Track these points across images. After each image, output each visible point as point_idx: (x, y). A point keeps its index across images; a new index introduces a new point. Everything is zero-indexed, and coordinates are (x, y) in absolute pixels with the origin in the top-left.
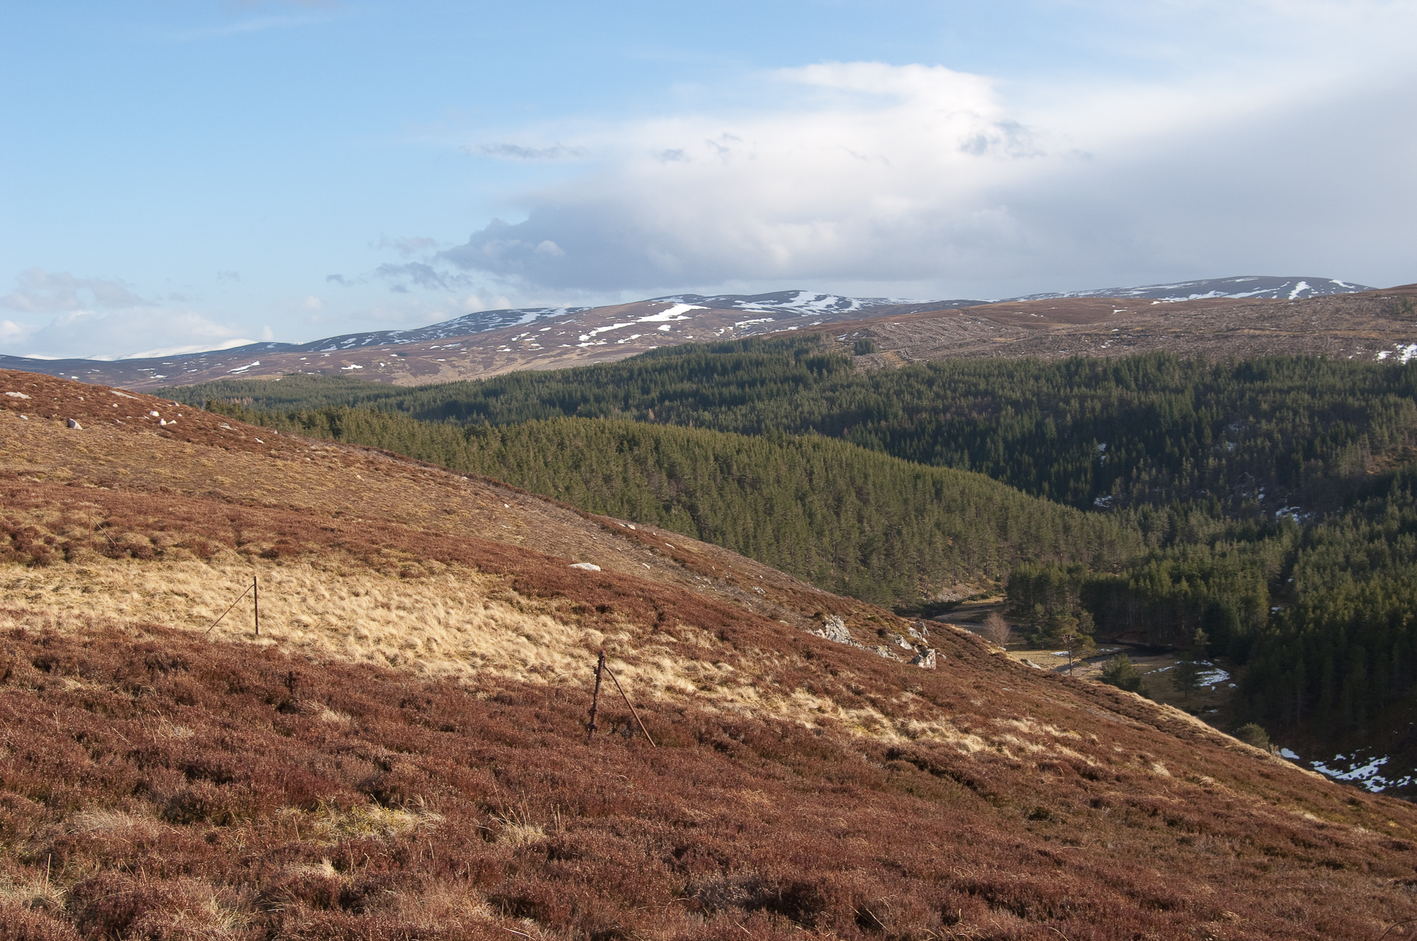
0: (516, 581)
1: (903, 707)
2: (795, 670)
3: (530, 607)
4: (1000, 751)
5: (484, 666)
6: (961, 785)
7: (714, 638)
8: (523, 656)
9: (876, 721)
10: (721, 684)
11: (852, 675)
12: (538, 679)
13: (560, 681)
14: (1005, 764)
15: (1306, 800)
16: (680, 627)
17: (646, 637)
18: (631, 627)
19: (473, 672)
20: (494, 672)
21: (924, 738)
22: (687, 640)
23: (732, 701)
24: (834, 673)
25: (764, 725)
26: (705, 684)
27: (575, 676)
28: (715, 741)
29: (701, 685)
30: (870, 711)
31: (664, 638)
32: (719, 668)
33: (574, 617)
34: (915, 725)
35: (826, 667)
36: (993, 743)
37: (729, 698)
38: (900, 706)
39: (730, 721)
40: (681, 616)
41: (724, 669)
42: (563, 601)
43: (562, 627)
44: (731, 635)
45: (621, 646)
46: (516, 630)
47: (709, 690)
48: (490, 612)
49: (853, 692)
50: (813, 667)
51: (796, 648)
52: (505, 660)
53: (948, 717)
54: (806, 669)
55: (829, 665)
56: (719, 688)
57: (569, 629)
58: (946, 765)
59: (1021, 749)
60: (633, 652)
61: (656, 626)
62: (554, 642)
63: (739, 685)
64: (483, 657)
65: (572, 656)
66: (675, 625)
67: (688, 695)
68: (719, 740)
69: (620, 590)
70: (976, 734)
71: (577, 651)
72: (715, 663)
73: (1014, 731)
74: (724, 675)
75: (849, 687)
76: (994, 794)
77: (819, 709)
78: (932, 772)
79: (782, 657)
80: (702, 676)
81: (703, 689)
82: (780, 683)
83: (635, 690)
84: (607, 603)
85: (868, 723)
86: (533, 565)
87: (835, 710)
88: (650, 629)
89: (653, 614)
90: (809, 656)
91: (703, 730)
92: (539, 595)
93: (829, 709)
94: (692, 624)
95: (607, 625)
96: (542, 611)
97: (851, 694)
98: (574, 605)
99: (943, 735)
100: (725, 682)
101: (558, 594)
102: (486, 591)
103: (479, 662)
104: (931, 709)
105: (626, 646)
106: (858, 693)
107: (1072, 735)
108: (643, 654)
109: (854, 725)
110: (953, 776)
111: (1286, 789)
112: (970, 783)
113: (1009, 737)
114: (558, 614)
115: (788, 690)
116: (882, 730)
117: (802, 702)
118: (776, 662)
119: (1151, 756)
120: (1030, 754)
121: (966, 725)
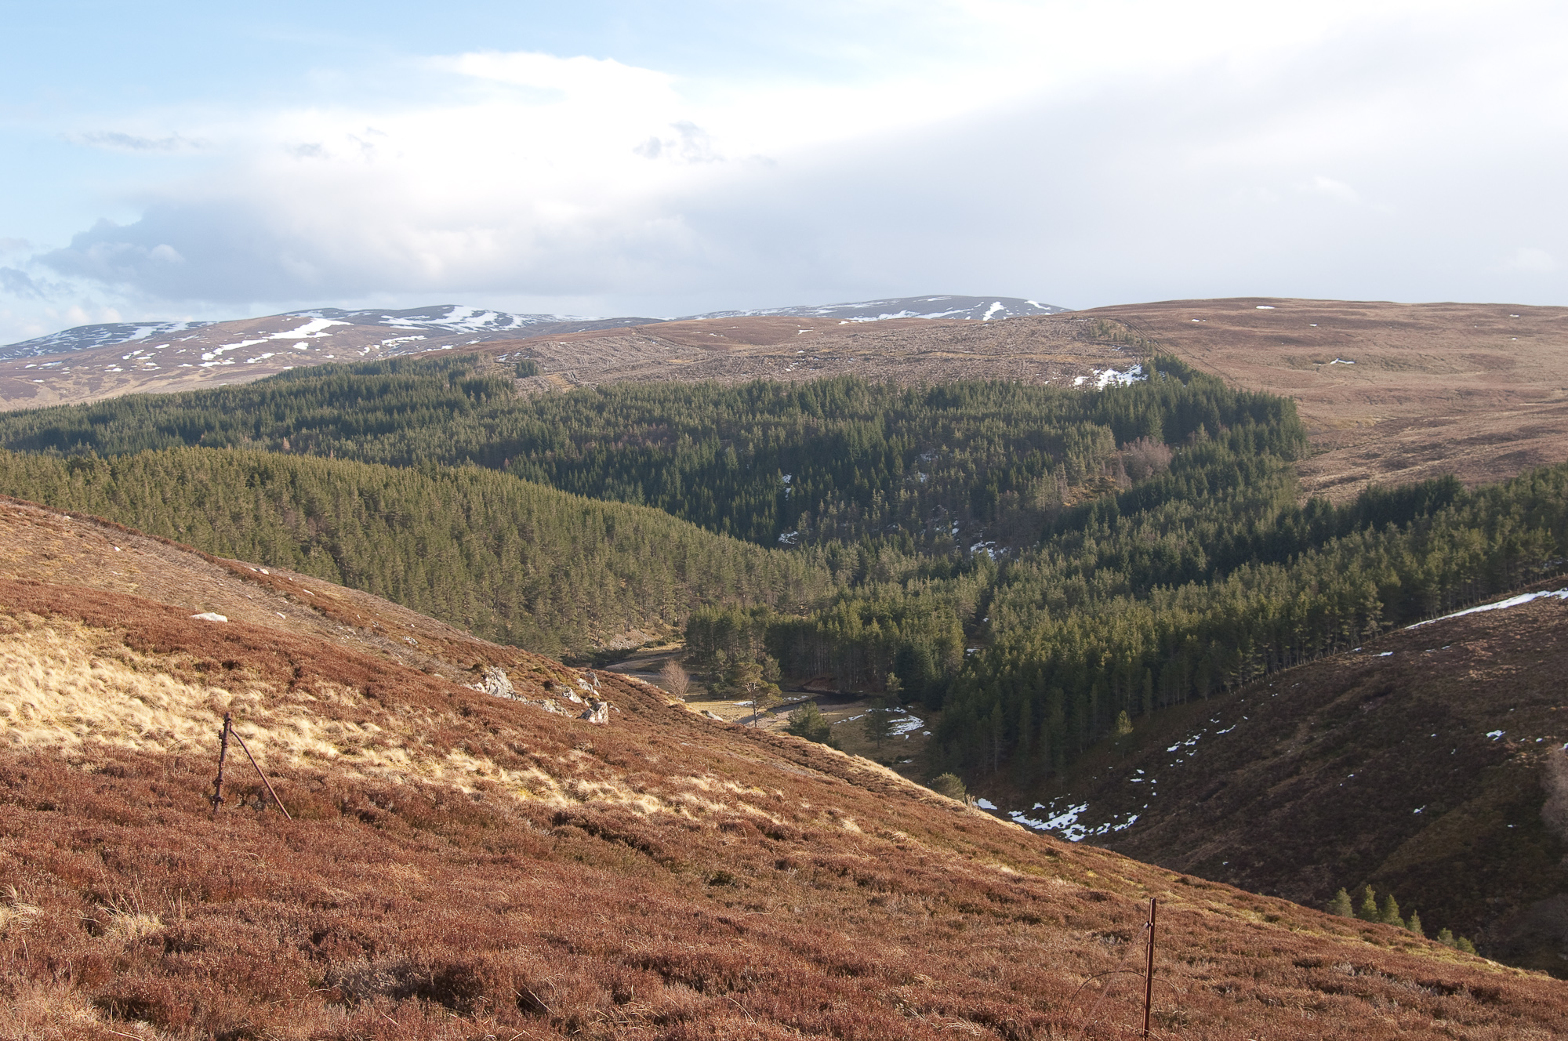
0: (128, 635)
1: (571, 766)
2: (451, 728)
3: (145, 665)
4: (678, 811)
5: (90, 734)
6: (636, 850)
7: (359, 695)
8: (136, 721)
9: (541, 783)
10: (367, 747)
11: (514, 733)
12: (155, 747)
13: (181, 748)
14: (684, 825)
15: (1003, 853)
16: (319, 683)
17: (281, 696)
18: (263, 685)
19: (78, 741)
20: (103, 741)
21: (595, 800)
22: (328, 698)
23: (379, 765)
24: (495, 731)
25: (415, 790)
26: (349, 747)
27: (198, 742)
28: (360, 811)
29: (344, 748)
30: (535, 772)
31: (302, 696)
32: (364, 728)
33: (197, 674)
34: (584, 786)
35: (485, 724)
36: (670, 804)
37: (377, 762)
38: (568, 766)
39: (377, 788)
40: (320, 671)
41: (370, 730)
42: (184, 657)
43: (182, 687)
44: (378, 692)
45: (252, 706)
46: (128, 691)
47: (354, 753)
48: (97, 671)
49: (516, 751)
50: (471, 726)
51: (452, 704)
52: (116, 726)
53: (621, 776)
54: (463, 727)
55: (489, 723)
56: (365, 751)
57: (191, 689)
58: (619, 829)
59: (701, 809)
60: (266, 713)
61: (292, 683)
62: (174, 704)
63: (388, 747)
64: (89, 724)
65: (195, 719)
66: (314, 681)
67: (329, 760)
68: (364, 809)
69: (250, 643)
70: (652, 794)
71: (200, 714)
72: (359, 723)
73: (693, 789)
74: (371, 736)
75: (511, 746)
76: (671, 859)
77: (478, 772)
78: (603, 837)
79: (436, 714)
80: (345, 738)
81: (346, 752)
82: (434, 743)
83: (269, 757)
84: (235, 658)
85: (533, 785)
86: (149, 617)
87: (495, 772)
88: (285, 687)
89: (289, 670)
90: (466, 713)
91: (346, 799)
92: (155, 651)
93: (489, 772)
94: (334, 680)
95: (236, 683)
96: (159, 668)
97: (513, 754)
98: (197, 661)
99: (616, 797)
100: (371, 744)
101: (178, 649)
102: (93, 647)
103: (85, 729)
104: (602, 768)
105: (257, 707)
106: (521, 752)
107: (756, 791)
108: (277, 715)
109: (517, 788)
110: (626, 841)
111: (982, 842)
112: (645, 848)
113: (688, 796)
114: (178, 671)
115: (443, 751)
116: (548, 792)
117: (458, 764)
118: (430, 720)
119: (840, 811)
120: (710, 814)
121: (641, 784)
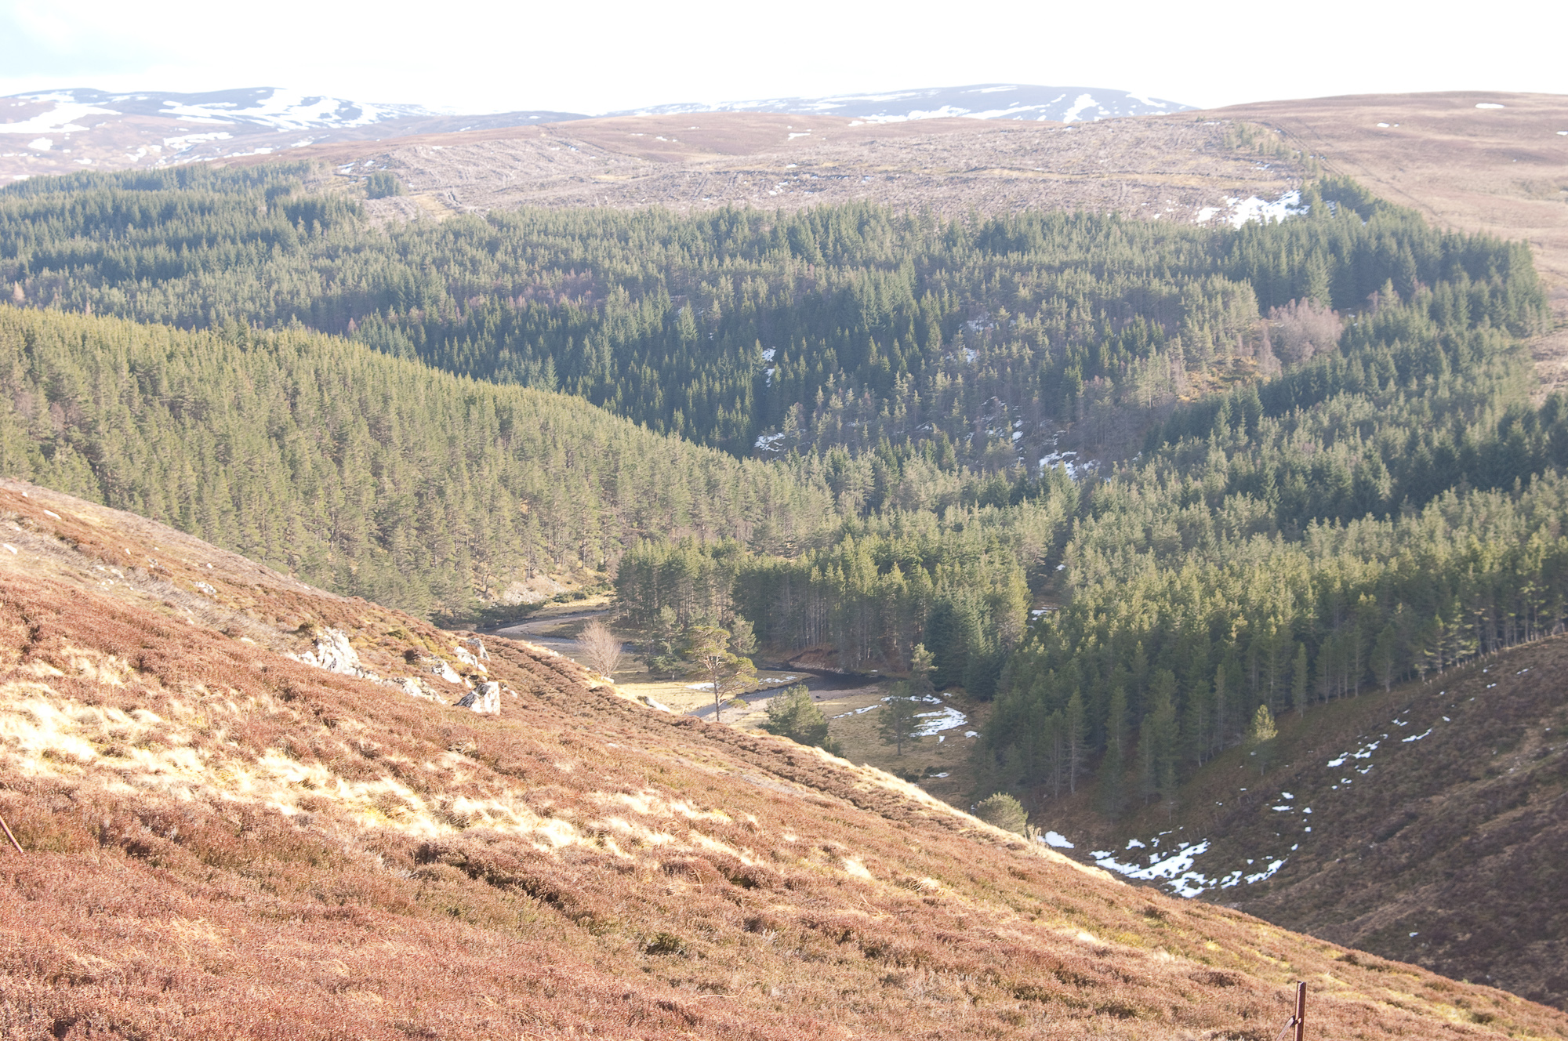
1: (443, 776)
2: (265, 719)
4: (601, 844)
6: (537, 901)
7: (128, 669)
9: (398, 802)
10: (138, 745)
11: (360, 726)
14: (609, 865)
15: (1081, 912)
16: (68, 650)
17: (9, 668)
21: (477, 827)
22: (80, 672)
23: (156, 772)
24: (330, 723)
25: (211, 810)
26: (112, 746)
28: (127, 840)
29: (104, 747)
30: (389, 784)
31: (41, 669)
32: (135, 717)
34: (462, 806)
35: (317, 713)
36: (590, 832)
37: (153, 769)
38: (439, 776)
39: (153, 807)
40: (69, 631)
41: (143, 719)
44: (156, 663)
47: (119, 755)
49: (362, 753)
50: (296, 715)
51: (267, 682)
53: (519, 792)
54: (283, 717)
55: (322, 710)
56: (135, 751)
58: (514, 868)
59: (635, 841)
61: (26, 650)
63: (170, 746)
66: (59, 647)
67: (81, 764)
68: (134, 838)
70: (563, 817)
72: (128, 710)
73: (623, 811)
74: (145, 729)
75: (354, 745)
76: (591, 915)
77: (306, 783)
78: (490, 881)
79: (243, 698)
80: (106, 732)
81: (108, 753)
82: (240, 740)
85: (387, 805)
87: (331, 784)
88: (16, 655)
89: (21, 630)
90: (289, 696)
91: (107, 822)
93: (322, 783)
94: (89, 645)
97: (358, 757)
99: (510, 822)
100: (145, 742)
104: (490, 779)
106: (370, 755)
107: (718, 816)
109: (363, 808)
110: (525, 887)
111: (1050, 896)
112: (551, 898)
113: (616, 823)
115: (253, 752)
116: (409, 814)
117: (276, 771)
118: (233, 706)
119: (841, 846)
120: (649, 849)
121: (548, 803)
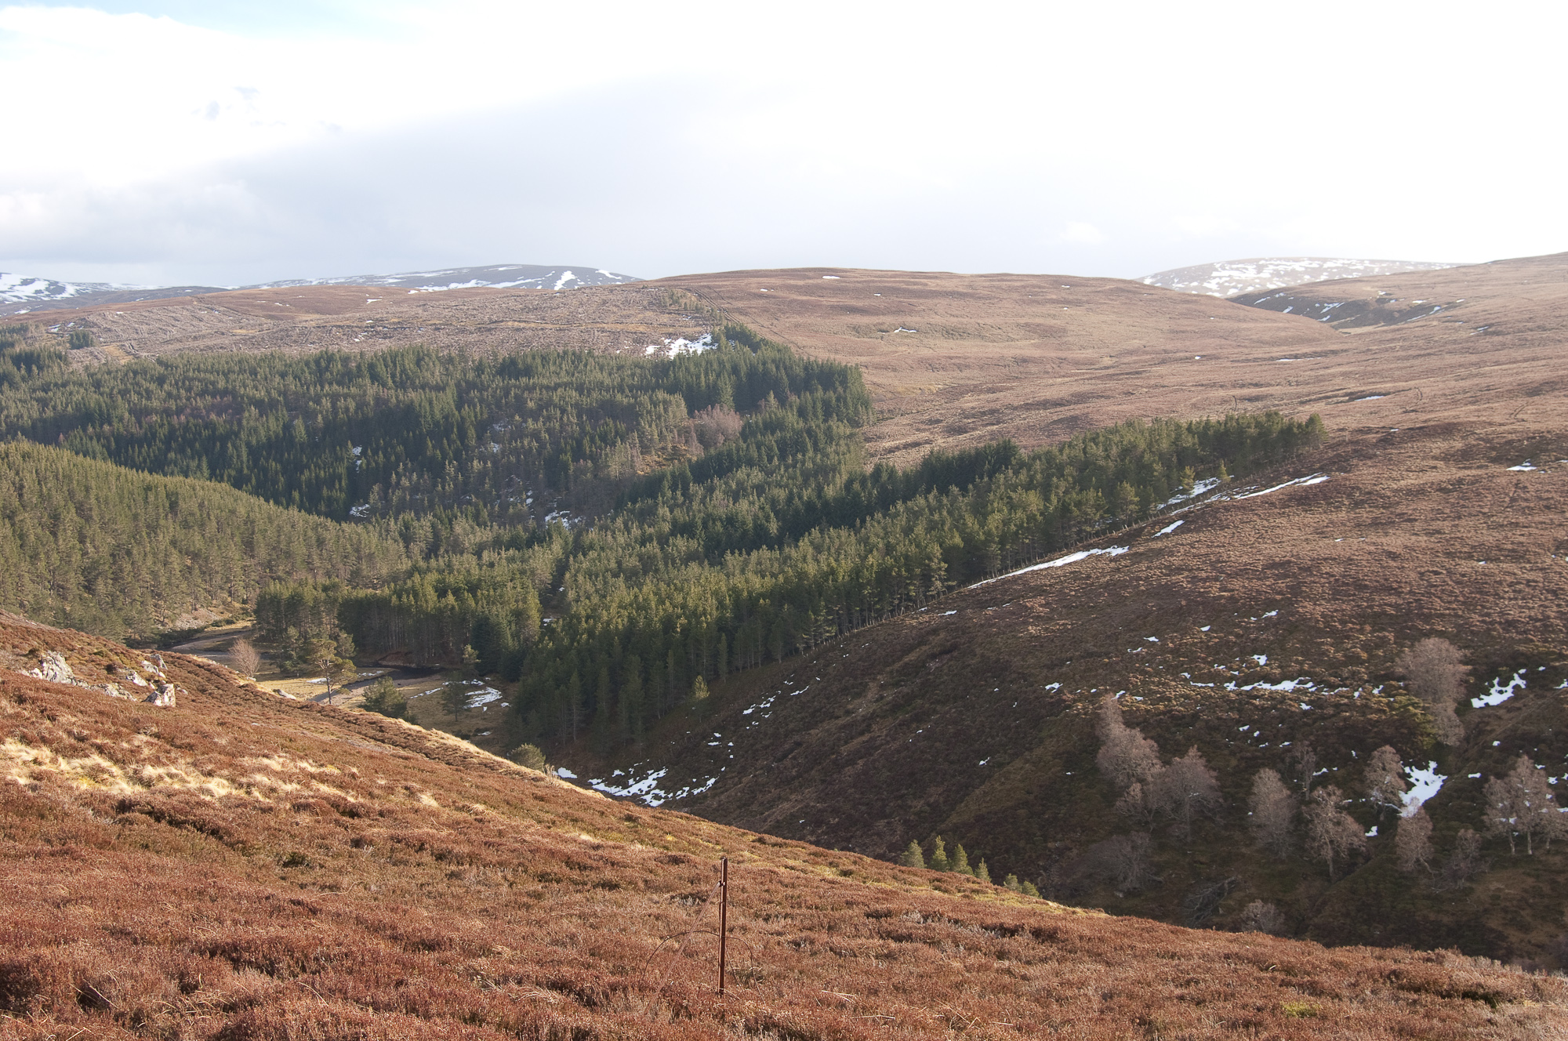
1: (135, 752)
2: (4, 717)
4: (249, 793)
6: (205, 835)
9: (103, 771)
11: (74, 719)
14: (255, 807)
15: (583, 821)
21: (161, 785)
24: (52, 718)
30: (96, 759)
34: (149, 771)
35: (42, 712)
36: (241, 785)
38: (132, 751)
49: (75, 738)
50: (27, 714)
51: (5, 692)
53: (189, 760)
54: (17, 715)
55: (46, 710)
58: (187, 814)
59: (273, 790)
70: (221, 776)
73: (264, 769)
75: (70, 733)
76: (242, 842)
77: (35, 761)
78: (170, 823)
85: (95, 773)
87: (54, 761)
90: (21, 700)
93: (47, 761)
97: (73, 741)
99: (183, 781)
104: (168, 752)
106: (81, 739)
107: (330, 769)
109: (77, 776)
110: (195, 826)
111: (561, 811)
112: (215, 832)
113: (259, 778)
116: (111, 779)
117: (13, 754)
119: (416, 786)
120: (283, 795)
121: (210, 767)
